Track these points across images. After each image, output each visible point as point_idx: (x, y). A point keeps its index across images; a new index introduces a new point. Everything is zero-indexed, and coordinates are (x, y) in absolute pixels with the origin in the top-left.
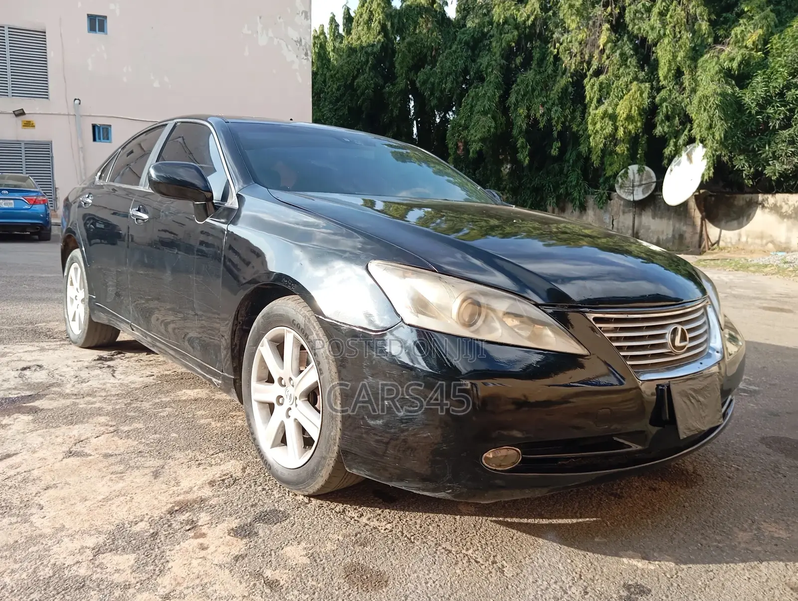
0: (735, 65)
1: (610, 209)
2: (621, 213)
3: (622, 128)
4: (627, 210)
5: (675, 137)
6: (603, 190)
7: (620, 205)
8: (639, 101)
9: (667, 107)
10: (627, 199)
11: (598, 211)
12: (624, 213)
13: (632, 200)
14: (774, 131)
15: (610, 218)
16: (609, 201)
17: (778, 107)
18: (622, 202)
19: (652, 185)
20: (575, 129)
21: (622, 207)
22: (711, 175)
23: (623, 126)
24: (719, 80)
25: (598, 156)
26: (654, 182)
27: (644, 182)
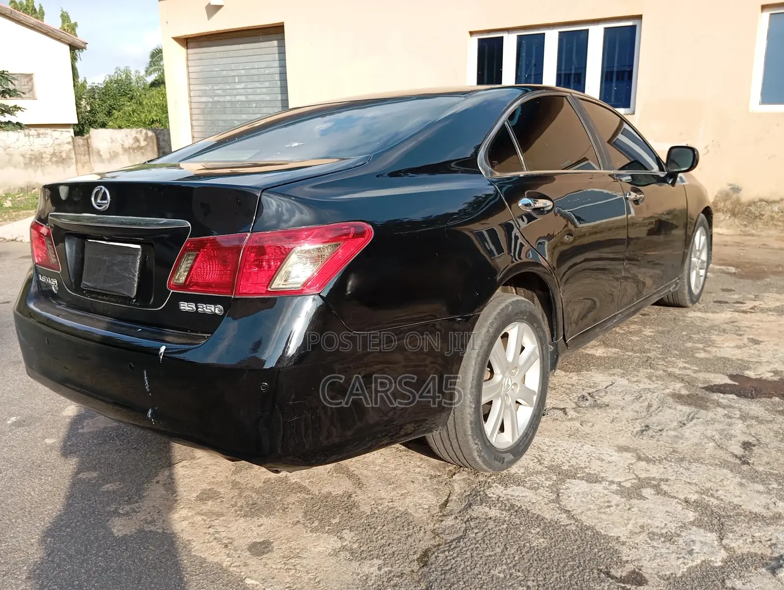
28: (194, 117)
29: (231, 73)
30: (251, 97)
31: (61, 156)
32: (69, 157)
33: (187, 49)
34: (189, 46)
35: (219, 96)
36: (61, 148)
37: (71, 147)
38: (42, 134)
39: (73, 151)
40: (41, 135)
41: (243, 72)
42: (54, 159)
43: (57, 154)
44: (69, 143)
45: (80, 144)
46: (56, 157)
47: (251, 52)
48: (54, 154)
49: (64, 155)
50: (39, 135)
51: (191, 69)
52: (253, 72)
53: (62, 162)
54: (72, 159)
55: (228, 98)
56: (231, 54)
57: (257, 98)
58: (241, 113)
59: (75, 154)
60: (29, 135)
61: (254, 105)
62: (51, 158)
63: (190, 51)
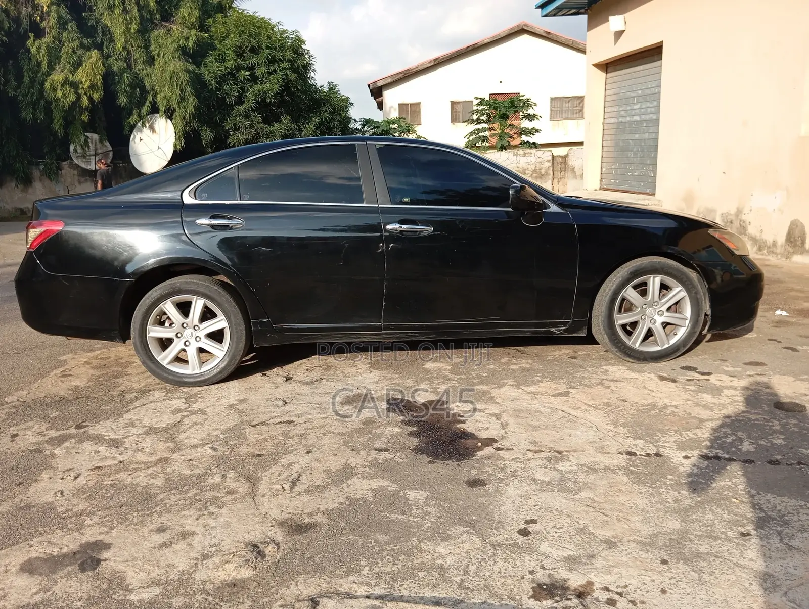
0: (191, 44)
1: (63, 180)
2: (77, 184)
3: (85, 96)
4: (83, 180)
5: (138, 108)
6: (51, 160)
7: (74, 175)
8: (101, 70)
9: (127, 77)
10: (88, 168)
11: (47, 182)
12: (80, 183)
13: (94, 169)
14: (231, 107)
15: (64, 189)
16: (60, 172)
17: (231, 84)
18: (76, 172)
19: (109, 154)
20: (12, 93)
21: (76, 178)
22: (183, 144)
23: (86, 94)
24: (179, 57)
25: (61, 125)
26: (110, 151)
27: (99, 151)
28: (606, 137)
29: (633, 94)
30: (643, 117)
31: (541, 173)
32: (547, 173)
33: (607, 73)
34: (609, 71)
35: (623, 117)
36: (542, 166)
37: (550, 164)
38: (528, 153)
39: (551, 168)
40: (527, 155)
41: (640, 92)
42: (535, 175)
43: (538, 171)
44: (548, 161)
45: (558, 162)
46: (537, 173)
47: (647, 72)
48: (535, 171)
49: (543, 171)
50: (525, 154)
51: (608, 92)
52: (648, 92)
53: (541, 178)
54: (550, 174)
55: (628, 119)
56: (634, 75)
57: (647, 117)
58: (635, 132)
59: (553, 170)
60: (517, 155)
61: (645, 125)
62: (532, 174)
63: (609, 75)
